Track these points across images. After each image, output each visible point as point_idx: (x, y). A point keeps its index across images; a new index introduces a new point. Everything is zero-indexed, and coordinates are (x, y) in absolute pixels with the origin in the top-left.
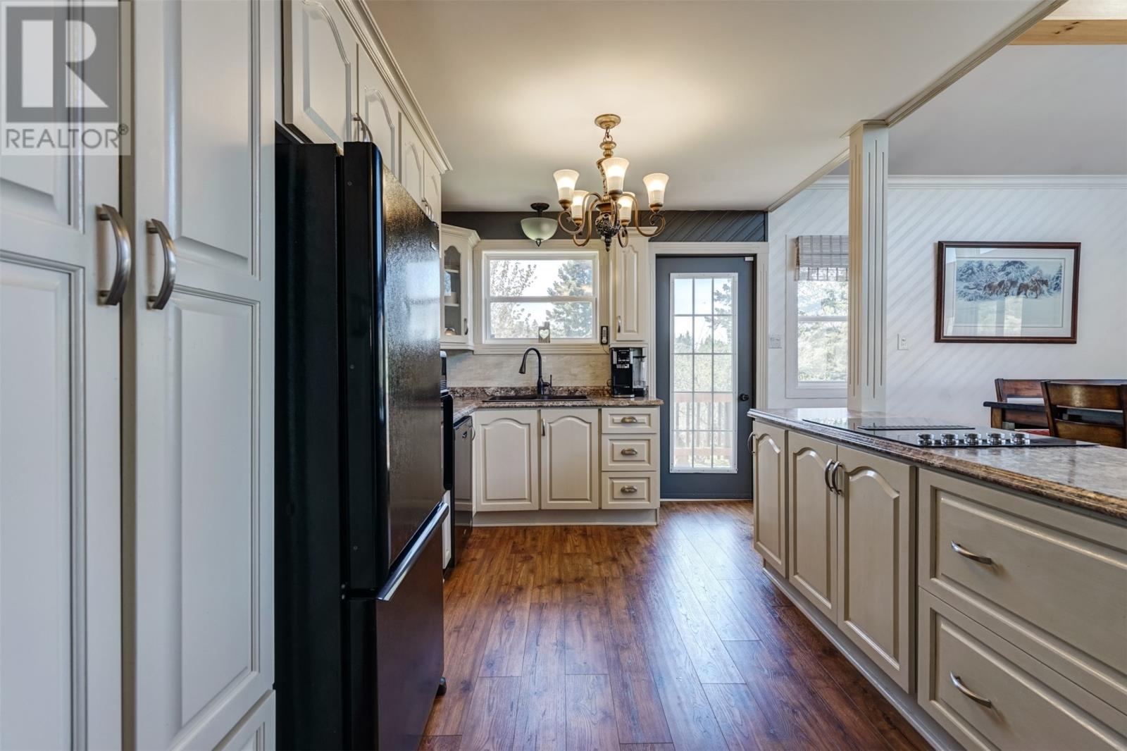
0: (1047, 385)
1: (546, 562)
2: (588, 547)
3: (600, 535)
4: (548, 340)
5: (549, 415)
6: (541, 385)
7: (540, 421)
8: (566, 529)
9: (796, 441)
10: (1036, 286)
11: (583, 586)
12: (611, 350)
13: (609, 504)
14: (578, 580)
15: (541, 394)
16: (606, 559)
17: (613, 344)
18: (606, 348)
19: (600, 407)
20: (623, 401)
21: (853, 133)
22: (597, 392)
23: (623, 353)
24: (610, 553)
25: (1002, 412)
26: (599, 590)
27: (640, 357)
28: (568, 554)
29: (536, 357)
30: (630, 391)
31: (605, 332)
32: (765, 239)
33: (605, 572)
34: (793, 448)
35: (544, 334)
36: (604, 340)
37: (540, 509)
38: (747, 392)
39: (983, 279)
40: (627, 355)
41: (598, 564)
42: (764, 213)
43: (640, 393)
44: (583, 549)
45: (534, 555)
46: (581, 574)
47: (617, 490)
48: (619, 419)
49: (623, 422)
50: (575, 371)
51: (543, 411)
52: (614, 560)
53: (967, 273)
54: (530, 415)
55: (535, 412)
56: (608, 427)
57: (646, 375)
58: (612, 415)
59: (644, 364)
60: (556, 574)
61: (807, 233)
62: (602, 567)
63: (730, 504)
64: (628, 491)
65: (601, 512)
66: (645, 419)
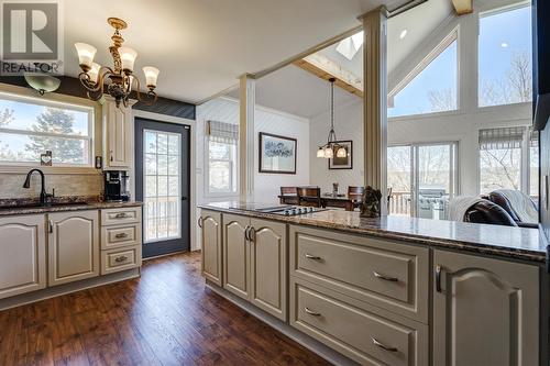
0: (298, 189)
1: (61, 325)
2: (94, 303)
3: (102, 293)
4: (50, 163)
5: (54, 218)
6: (43, 196)
7: (47, 222)
8: (72, 295)
9: (227, 219)
10: (286, 153)
11: (98, 332)
12: (105, 173)
13: (107, 270)
14: (92, 329)
15: (45, 202)
16: (112, 307)
17: (105, 168)
18: (100, 171)
19: (100, 209)
20: (116, 204)
21: (241, 77)
22: (93, 200)
23: (114, 174)
24: (112, 303)
25: (284, 199)
26: (112, 330)
27: (125, 177)
28: (79, 313)
29: (39, 176)
30: (119, 198)
31: (99, 160)
32: (194, 118)
33: (112, 316)
34: (225, 222)
35: (45, 159)
36: (99, 165)
37: (48, 287)
38: (186, 196)
39: (272, 148)
40: (117, 176)
41: (106, 312)
42: (194, 106)
43: (126, 199)
44: (91, 306)
45: (48, 324)
46: (94, 324)
47: (113, 261)
48: (113, 215)
49: (117, 217)
50: (74, 185)
51: (50, 215)
52: (117, 306)
53: (268, 146)
54: (39, 220)
55: (43, 216)
56: (106, 220)
57: (129, 187)
58: (109, 214)
59: (128, 181)
60: (72, 331)
61: (213, 120)
62: (110, 313)
63: (178, 255)
64: (121, 260)
65: (101, 277)
66: (132, 214)
